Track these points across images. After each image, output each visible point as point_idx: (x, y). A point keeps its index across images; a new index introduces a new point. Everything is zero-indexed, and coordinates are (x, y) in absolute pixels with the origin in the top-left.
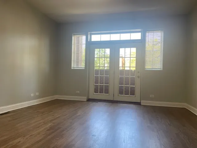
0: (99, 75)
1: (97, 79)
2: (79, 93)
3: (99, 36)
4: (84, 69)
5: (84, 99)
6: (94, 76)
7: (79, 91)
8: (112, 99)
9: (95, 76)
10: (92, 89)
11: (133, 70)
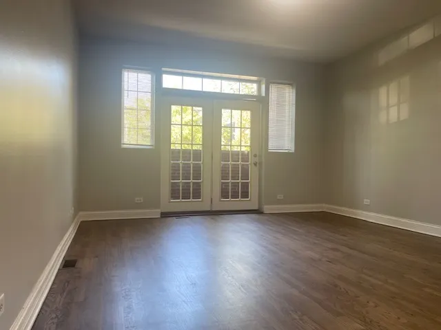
0: (181, 162)
1: (175, 169)
2: (142, 201)
3: (179, 78)
6: (170, 163)
7: (141, 199)
8: (208, 209)
11: (246, 152)
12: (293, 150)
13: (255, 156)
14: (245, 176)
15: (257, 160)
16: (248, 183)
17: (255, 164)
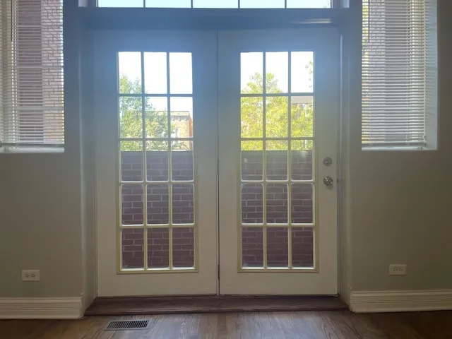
0: (145, 181)
1: (132, 197)
2: (37, 278)
4: (62, 150)
5: (71, 307)
6: (118, 184)
7: (37, 271)
9: (125, 185)
10: (109, 247)
11: (304, 154)
12: (432, 143)
13: (328, 162)
14: (303, 212)
15: (332, 172)
16: (310, 228)
17: (328, 183)
